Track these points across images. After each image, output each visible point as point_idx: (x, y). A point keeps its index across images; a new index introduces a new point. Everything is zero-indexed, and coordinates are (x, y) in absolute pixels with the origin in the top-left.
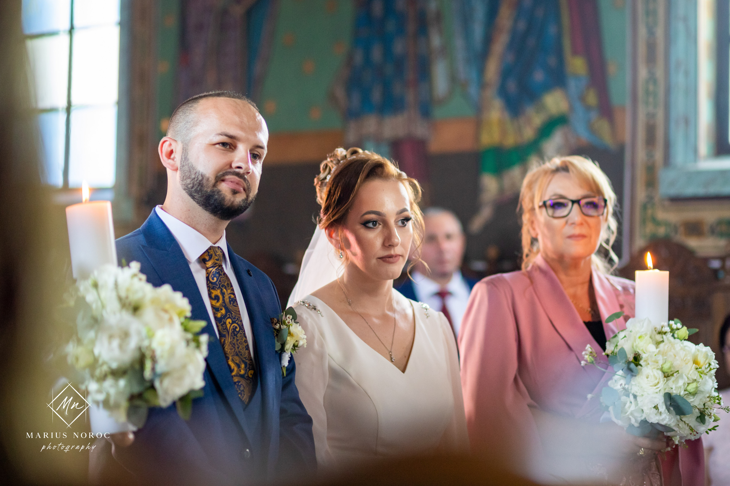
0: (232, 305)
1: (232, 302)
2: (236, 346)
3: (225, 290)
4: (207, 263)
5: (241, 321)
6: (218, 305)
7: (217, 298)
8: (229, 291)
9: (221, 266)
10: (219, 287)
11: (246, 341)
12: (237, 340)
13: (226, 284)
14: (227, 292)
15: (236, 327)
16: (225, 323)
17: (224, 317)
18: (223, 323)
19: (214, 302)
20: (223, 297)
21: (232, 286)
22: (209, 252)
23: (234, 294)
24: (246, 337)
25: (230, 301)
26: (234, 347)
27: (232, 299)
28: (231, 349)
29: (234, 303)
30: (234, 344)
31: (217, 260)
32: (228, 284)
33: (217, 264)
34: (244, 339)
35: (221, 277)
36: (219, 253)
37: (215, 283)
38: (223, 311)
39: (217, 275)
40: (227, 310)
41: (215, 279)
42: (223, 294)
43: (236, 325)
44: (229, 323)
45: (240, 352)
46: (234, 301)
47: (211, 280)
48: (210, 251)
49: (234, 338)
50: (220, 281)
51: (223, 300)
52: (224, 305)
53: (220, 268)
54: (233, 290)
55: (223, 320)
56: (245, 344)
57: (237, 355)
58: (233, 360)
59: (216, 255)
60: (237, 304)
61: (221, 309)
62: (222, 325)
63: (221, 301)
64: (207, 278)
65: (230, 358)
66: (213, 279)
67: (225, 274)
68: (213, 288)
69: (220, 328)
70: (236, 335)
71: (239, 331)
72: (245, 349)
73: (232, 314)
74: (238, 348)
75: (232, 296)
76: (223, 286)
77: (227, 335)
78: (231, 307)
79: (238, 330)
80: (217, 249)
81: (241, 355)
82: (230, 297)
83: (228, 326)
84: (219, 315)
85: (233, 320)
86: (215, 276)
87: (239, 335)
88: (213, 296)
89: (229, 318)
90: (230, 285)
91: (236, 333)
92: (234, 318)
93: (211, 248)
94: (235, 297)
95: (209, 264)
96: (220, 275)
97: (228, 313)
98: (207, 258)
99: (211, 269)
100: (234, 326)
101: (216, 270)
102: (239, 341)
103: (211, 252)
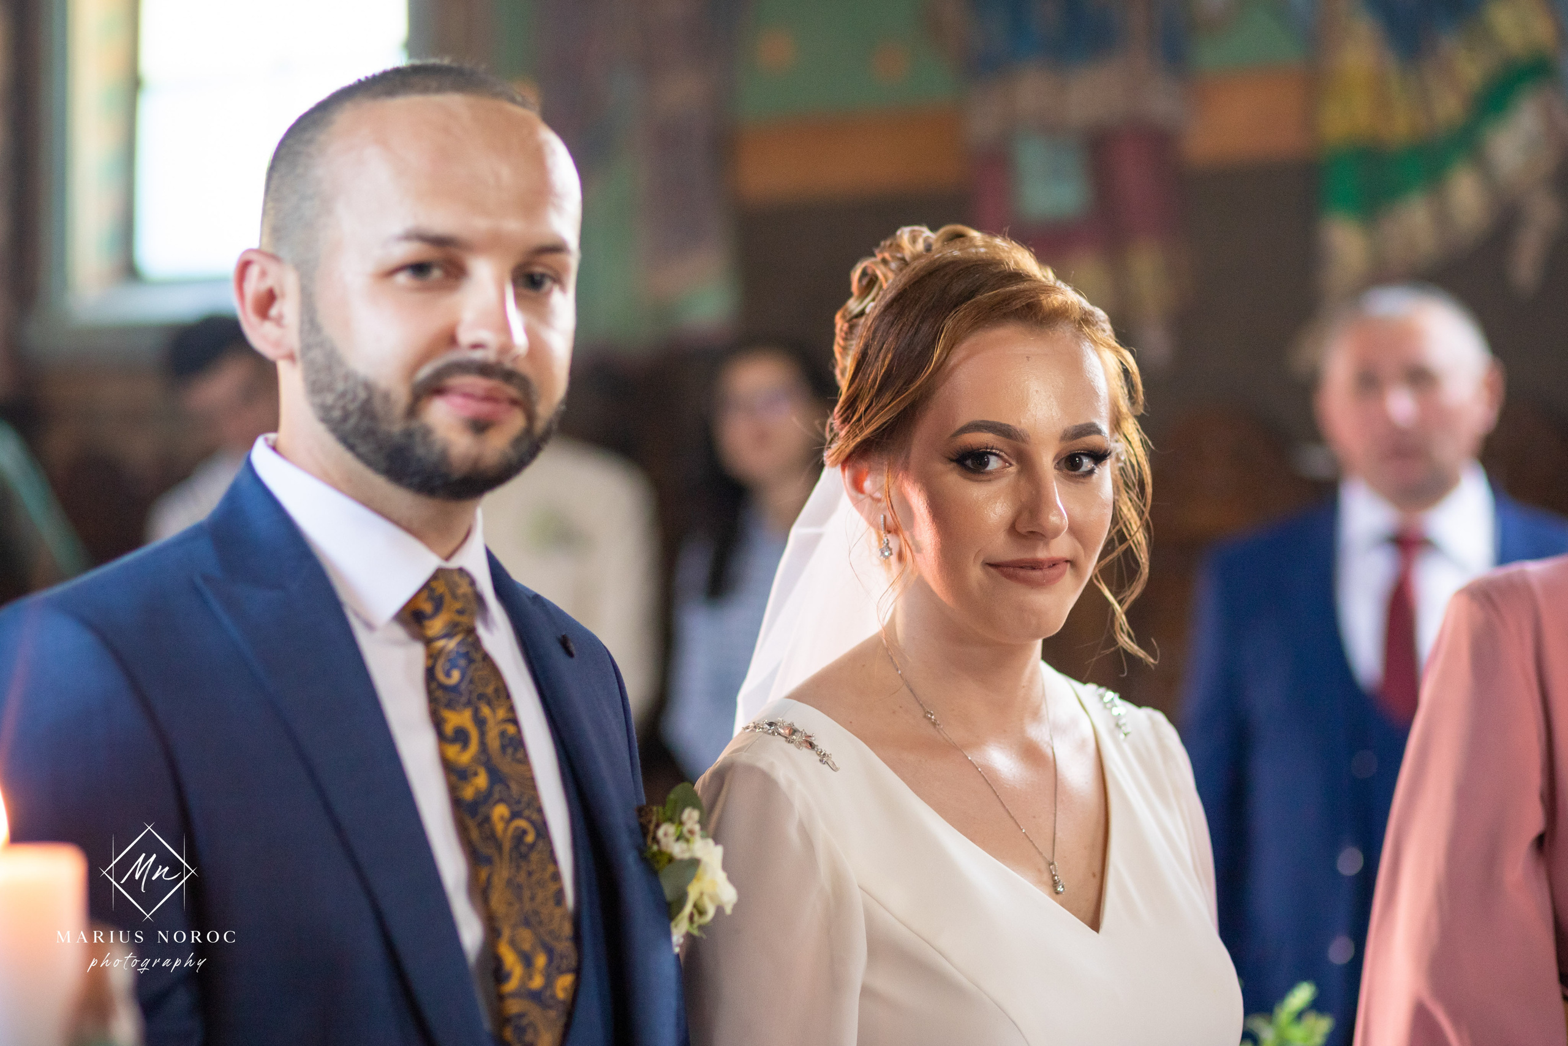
0: (508, 758)
1: (510, 751)
2: (527, 894)
3: (486, 711)
4: (428, 623)
5: (540, 810)
6: (465, 758)
7: (461, 737)
8: (501, 713)
9: (471, 631)
10: (469, 703)
11: (556, 876)
12: (530, 874)
13: (490, 690)
14: (493, 716)
15: (524, 832)
16: (487, 819)
17: (485, 799)
18: (479, 818)
19: (452, 751)
20: (482, 734)
21: (508, 696)
22: (432, 590)
23: (515, 721)
24: (554, 861)
25: (503, 748)
26: (520, 898)
27: (511, 739)
28: (510, 904)
29: (516, 750)
30: (519, 887)
31: (460, 612)
32: (496, 690)
33: (460, 628)
34: (551, 869)
35: (476, 670)
36: (464, 588)
37: (454, 689)
38: (481, 781)
39: (462, 662)
40: (496, 776)
41: (456, 675)
42: (480, 722)
43: (522, 823)
44: (502, 818)
45: (536, 913)
46: (516, 744)
47: (440, 676)
48: (434, 584)
49: (518, 867)
50: (471, 682)
51: (483, 744)
52: (483, 758)
53: (470, 640)
54: (512, 709)
55: (483, 810)
56: (553, 887)
57: (527, 923)
58: (513, 943)
59: (455, 597)
60: (526, 756)
61: (476, 774)
62: (480, 825)
63: (474, 746)
64: (430, 674)
65: (506, 933)
66: (448, 674)
67: (486, 658)
68: (450, 705)
69: (475, 834)
70: (524, 857)
71: (532, 846)
72: (551, 903)
73: (508, 787)
74: (532, 899)
75: (511, 729)
76: (481, 697)
77: (496, 858)
78: (505, 765)
79: (530, 838)
80: (457, 578)
81: (541, 923)
82: (503, 734)
83: (499, 827)
84: (468, 793)
85: (516, 808)
86: (454, 666)
87: (534, 857)
88: (449, 729)
89: (501, 800)
90: (503, 693)
91: (524, 849)
92: (519, 802)
93: (438, 574)
94: (519, 731)
95: (436, 626)
96: (471, 661)
97: (498, 788)
98: (427, 607)
99: (440, 643)
100: (517, 828)
101: (459, 644)
102: (535, 878)
103: (440, 588)
